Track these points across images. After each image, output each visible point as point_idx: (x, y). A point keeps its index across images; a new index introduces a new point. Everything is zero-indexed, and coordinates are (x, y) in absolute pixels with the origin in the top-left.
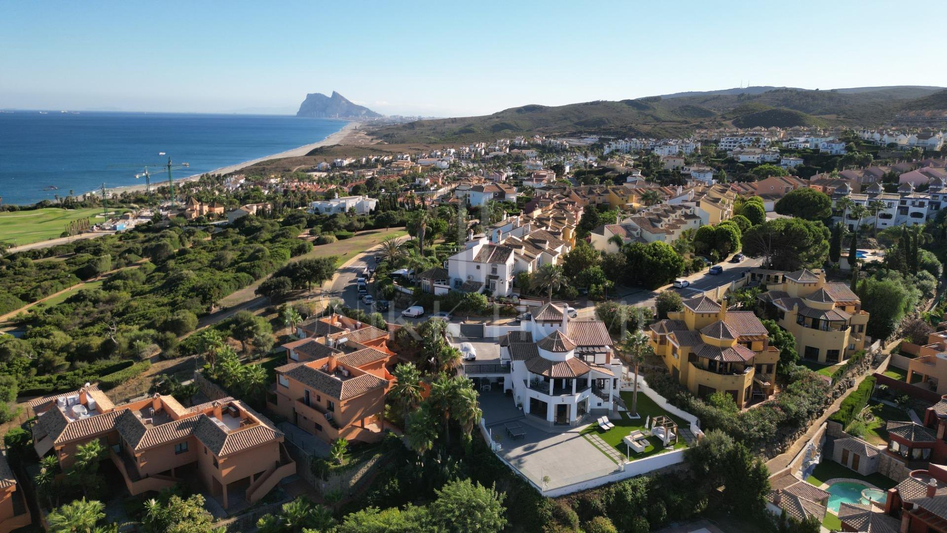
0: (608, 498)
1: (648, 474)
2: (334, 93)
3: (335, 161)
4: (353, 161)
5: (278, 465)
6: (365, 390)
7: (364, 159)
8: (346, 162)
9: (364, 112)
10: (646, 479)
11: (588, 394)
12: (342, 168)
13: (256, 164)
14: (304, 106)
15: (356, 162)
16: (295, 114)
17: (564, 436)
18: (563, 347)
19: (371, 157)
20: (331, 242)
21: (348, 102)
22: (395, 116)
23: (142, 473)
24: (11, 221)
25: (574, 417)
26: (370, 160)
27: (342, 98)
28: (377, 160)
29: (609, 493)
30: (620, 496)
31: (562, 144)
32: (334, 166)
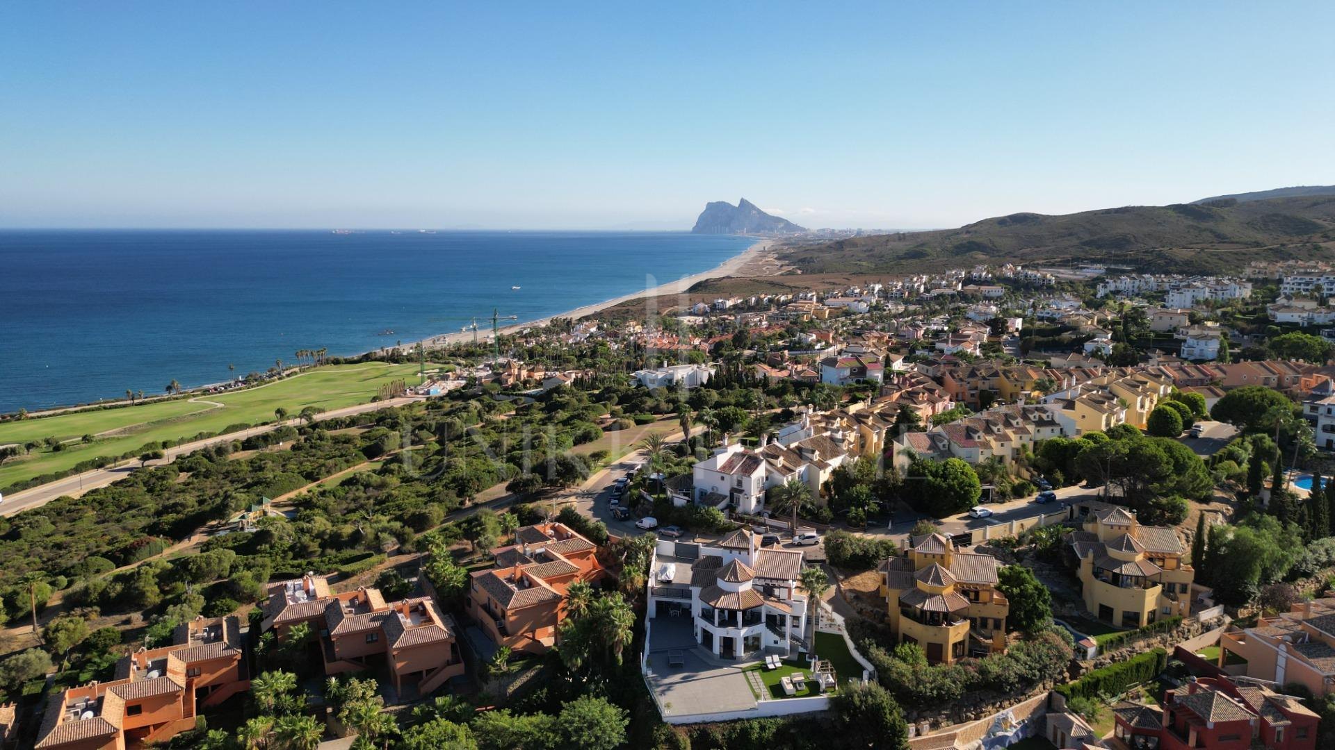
0: (730, 733)
1: (783, 717)
2: (742, 201)
3: (715, 301)
4: (739, 301)
5: (448, 663)
6: (535, 601)
7: (754, 299)
8: (729, 303)
9: (781, 225)
10: (780, 721)
11: (761, 629)
12: (724, 311)
13: (621, 305)
14: (703, 218)
15: (742, 303)
16: (691, 229)
17: (726, 670)
18: (736, 577)
19: (763, 296)
20: (627, 427)
21: (760, 212)
22: (824, 230)
23: (337, 656)
24: (332, 377)
25: (740, 651)
26: (762, 300)
27: (753, 207)
28: (770, 301)
29: (734, 729)
30: (745, 733)
31: (1044, 277)
32: (714, 308)
